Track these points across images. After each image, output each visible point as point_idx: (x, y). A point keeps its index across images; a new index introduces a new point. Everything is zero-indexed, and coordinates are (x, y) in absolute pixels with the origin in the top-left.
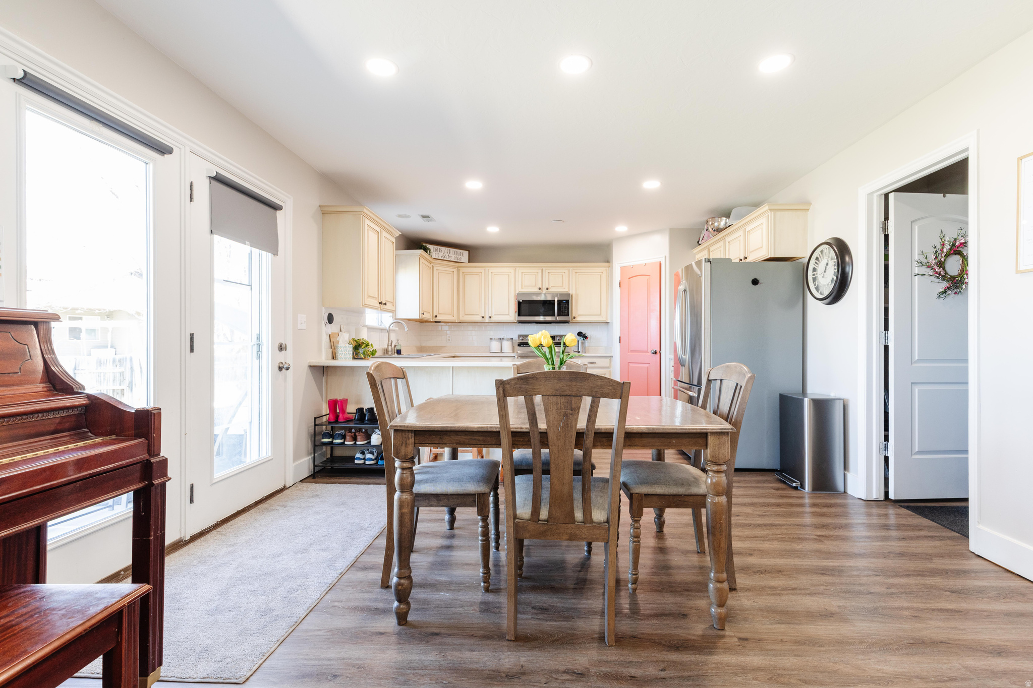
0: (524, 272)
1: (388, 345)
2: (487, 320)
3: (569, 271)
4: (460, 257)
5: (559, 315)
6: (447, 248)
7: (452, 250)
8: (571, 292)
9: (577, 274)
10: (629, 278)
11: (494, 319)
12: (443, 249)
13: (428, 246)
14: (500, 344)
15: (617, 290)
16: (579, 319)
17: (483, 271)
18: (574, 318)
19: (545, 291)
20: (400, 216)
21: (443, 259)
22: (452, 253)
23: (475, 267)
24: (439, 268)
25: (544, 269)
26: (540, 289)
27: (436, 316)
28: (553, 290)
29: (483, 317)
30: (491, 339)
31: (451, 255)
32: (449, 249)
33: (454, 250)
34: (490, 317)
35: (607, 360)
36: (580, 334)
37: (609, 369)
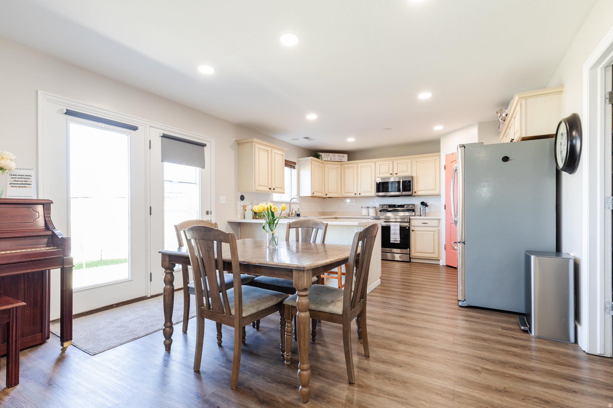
0: (381, 164)
1: (290, 211)
2: (358, 196)
3: (412, 161)
4: (342, 158)
5: (404, 190)
6: (333, 154)
7: (336, 155)
8: (413, 176)
9: (417, 162)
10: (451, 162)
11: (362, 195)
12: (331, 154)
13: (321, 154)
14: (367, 210)
15: (443, 172)
16: (419, 193)
17: (355, 165)
18: (415, 192)
19: (395, 175)
20: (294, 139)
21: (331, 160)
22: (337, 157)
23: (351, 163)
24: (328, 166)
25: (394, 161)
26: (391, 174)
27: (326, 194)
28: (401, 174)
29: (355, 194)
30: (362, 207)
31: (336, 157)
32: (335, 154)
33: (338, 154)
34: (360, 194)
35: (437, 221)
36: (423, 203)
37: (438, 228)
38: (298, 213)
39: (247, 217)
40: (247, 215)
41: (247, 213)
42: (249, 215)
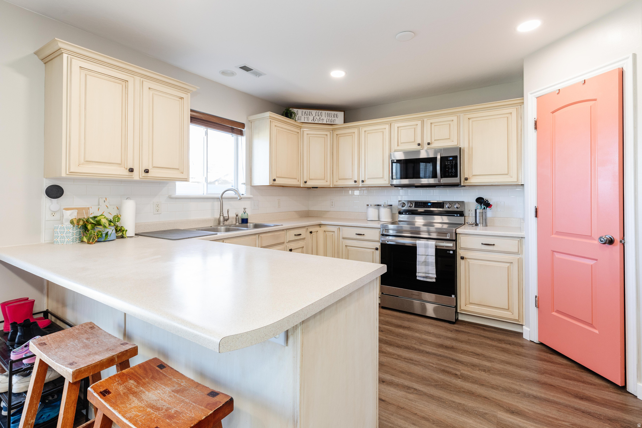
0: (401, 127)
1: (220, 215)
2: (361, 184)
3: (459, 118)
4: (333, 119)
5: (444, 175)
6: (318, 111)
7: (324, 112)
8: (462, 146)
9: (471, 121)
10: (553, 112)
11: (368, 183)
12: (314, 112)
13: (295, 110)
14: (377, 211)
15: (531, 135)
16: (473, 181)
17: (356, 130)
18: (466, 179)
19: (426, 147)
20: (224, 73)
21: (313, 122)
22: (325, 116)
23: (349, 128)
24: (306, 131)
25: (425, 120)
26: (419, 145)
27: (306, 182)
28: (437, 145)
29: (355, 182)
30: (368, 205)
31: (323, 117)
32: (321, 111)
33: (327, 112)
34: (363, 181)
35: (515, 242)
36: (480, 200)
37: (518, 257)
38: (245, 217)
39: (59, 240)
40: (59, 235)
41: (58, 230)
42: (64, 235)
